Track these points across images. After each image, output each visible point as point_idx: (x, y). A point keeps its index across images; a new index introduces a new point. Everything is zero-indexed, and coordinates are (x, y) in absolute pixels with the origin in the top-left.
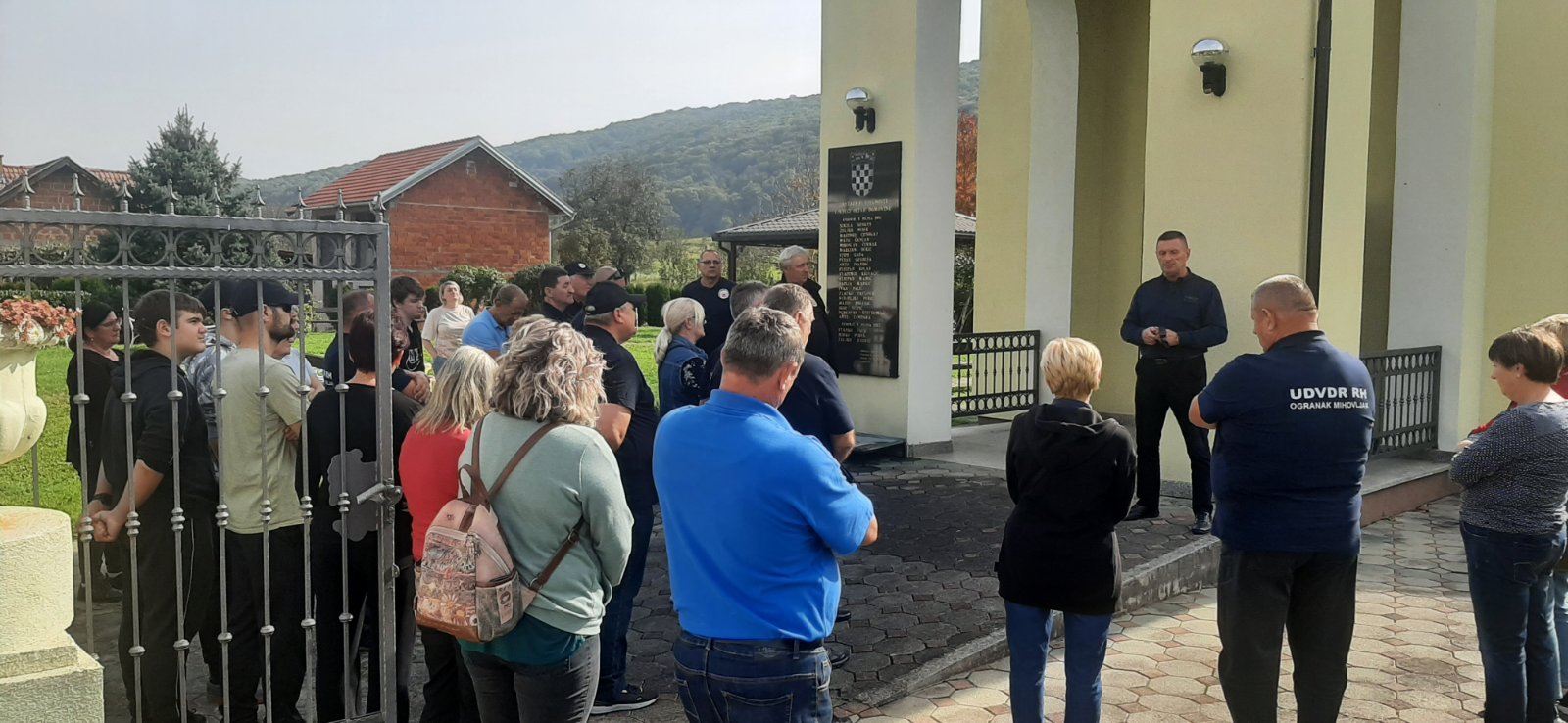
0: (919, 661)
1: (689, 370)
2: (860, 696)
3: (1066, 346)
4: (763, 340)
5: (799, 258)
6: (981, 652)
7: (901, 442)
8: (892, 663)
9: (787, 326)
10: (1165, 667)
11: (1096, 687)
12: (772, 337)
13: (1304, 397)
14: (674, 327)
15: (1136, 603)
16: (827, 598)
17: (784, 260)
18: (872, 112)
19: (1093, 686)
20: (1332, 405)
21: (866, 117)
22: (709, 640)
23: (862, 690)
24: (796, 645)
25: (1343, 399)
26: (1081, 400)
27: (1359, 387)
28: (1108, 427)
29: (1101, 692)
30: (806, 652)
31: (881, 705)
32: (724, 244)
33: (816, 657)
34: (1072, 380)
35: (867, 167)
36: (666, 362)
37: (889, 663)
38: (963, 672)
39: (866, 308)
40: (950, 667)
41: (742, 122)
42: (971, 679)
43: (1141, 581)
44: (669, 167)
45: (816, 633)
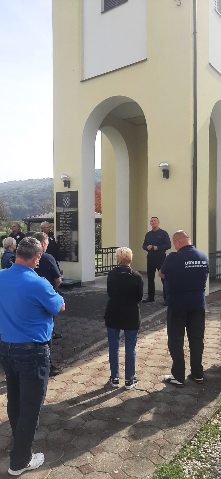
0: (83, 349)
1: (11, 260)
2: (64, 361)
3: (122, 250)
4: (29, 247)
5: (46, 225)
6: (102, 345)
7: (80, 281)
8: (75, 350)
9: (37, 243)
10: (156, 346)
11: (134, 353)
12: (32, 247)
13: (188, 264)
14: (6, 246)
15: (148, 327)
16: (49, 329)
17: (42, 226)
18: (69, 182)
19: (133, 352)
20: (196, 266)
21: (67, 183)
22: (10, 344)
23: (65, 359)
24: (38, 344)
25: (199, 265)
26: (127, 265)
27: (204, 261)
28: (135, 273)
29: (135, 354)
30: (42, 346)
31: (71, 363)
32: (26, 222)
33: (45, 348)
34: (125, 259)
35: (68, 198)
36: (4, 258)
37: (74, 350)
38: (96, 351)
39: (69, 241)
40: (92, 350)
41: (33, 185)
42: (99, 353)
43: (149, 321)
44: (9, 199)
45: (45, 340)
